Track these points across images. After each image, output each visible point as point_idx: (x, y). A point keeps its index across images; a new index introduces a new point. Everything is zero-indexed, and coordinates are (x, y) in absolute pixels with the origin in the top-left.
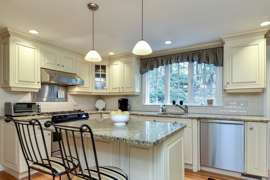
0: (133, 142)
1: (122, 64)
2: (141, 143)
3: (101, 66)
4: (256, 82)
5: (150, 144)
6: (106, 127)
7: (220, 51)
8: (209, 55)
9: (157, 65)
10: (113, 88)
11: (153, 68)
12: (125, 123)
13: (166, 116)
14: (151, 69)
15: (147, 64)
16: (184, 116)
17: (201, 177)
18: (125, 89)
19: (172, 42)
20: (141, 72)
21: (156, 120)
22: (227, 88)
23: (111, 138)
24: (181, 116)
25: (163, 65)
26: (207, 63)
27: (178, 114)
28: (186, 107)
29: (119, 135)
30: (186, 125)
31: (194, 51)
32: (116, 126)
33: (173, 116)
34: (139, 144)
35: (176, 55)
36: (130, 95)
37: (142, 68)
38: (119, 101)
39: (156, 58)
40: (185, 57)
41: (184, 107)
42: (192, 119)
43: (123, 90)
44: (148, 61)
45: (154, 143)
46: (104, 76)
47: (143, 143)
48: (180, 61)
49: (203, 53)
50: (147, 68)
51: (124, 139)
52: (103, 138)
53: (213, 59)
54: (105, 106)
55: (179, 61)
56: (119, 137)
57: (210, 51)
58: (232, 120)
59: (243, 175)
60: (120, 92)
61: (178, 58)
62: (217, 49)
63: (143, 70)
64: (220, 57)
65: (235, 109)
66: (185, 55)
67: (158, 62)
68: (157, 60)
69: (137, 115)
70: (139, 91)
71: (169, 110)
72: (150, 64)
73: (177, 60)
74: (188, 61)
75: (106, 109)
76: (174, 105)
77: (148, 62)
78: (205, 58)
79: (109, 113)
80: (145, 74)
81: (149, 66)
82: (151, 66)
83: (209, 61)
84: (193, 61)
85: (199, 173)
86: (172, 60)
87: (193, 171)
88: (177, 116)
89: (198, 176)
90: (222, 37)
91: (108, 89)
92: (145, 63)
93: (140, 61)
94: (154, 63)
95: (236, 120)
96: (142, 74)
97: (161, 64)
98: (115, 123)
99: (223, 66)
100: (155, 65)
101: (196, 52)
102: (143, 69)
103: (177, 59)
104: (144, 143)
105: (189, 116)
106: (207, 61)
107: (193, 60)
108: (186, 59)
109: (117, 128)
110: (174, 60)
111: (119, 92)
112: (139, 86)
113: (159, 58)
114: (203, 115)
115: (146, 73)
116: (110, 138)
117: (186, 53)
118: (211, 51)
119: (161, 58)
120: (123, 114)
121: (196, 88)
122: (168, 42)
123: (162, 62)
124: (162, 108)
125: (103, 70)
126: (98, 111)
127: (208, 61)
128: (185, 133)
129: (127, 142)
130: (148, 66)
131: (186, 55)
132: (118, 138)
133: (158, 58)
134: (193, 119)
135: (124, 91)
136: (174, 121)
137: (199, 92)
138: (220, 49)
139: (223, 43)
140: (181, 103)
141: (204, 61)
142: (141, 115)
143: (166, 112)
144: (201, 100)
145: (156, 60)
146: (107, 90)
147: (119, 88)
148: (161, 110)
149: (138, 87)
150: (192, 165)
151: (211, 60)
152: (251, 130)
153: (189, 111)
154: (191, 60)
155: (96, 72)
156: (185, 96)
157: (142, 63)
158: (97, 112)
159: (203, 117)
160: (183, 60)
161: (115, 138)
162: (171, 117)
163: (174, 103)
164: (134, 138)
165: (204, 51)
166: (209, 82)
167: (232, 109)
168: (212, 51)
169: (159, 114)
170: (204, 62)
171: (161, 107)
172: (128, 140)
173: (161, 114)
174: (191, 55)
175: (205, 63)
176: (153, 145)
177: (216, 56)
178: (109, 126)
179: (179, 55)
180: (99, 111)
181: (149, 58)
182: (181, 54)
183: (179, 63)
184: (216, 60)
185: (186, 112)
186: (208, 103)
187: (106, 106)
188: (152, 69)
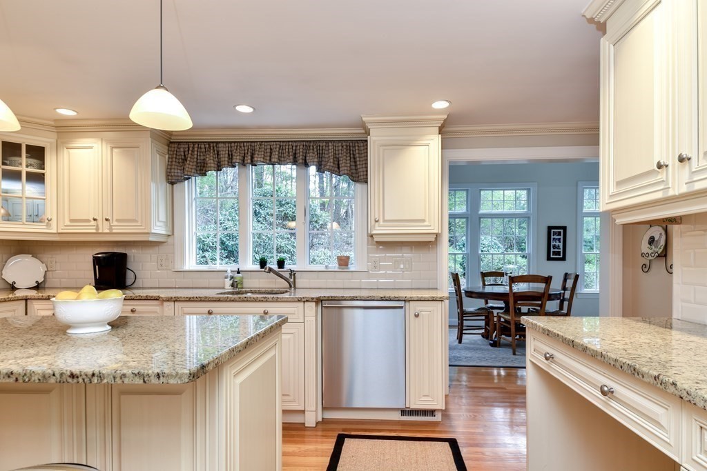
0: (126, 381)
1: (106, 149)
2: (152, 378)
3: (27, 146)
4: (424, 221)
5: (180, 378)
6: (33, 345)
7: (362, 148)
8: (340, 155)
9: (216, 163)
10: (72, 221)
11: (206, 171)
12: (109, 324)
13: (240, 298)
14: (198, 172)
15: (189, 159)
16: (286, 296)
17: (323, 436)
18: (115, 223)
19: (254, 109)
20: (170, 178)
21: (214, 310)
22: (374, 232)
23: (47, 376)
24: (279, 296)
25: (234, 166)
26: (337, 173)
27: (273, 291)
28: (292, 273)
29: (77, 363)
30: (287, 318)
31: (308, 141)
32: (74, 336)
33: (259, 296)
34: (144, 382)
35: (266, 144)
36: (134, 242)
37: (173, 167)
38: (97, 261)
39: (215, 145)
40: (289, 152)
41: (287, 275)
42: (304, 302)
43: (111, 226)
44: (191, 149)
45: (190, 374)
46: (37, 178)
47: (159, 377)
48: (276, 160)
49: (327, 148)
50: (187, 169)
51: (93, 375)
52: (17, 380)
53: (349, 165)
54: (45, 277)
55: (273, 160)
56: (76, 370)
57: (343, 147)
58: (383, 300)
59: (404, 412)
60: (100, 231)
61: (271, 153)
62: (356, 144)
63: (176, 174)
64: (361, 163)
65: (390, 276)
66: (287, 147)
67: (218, 155)
68: (218, 152)
69: (157, 299)
70: (164, 232)
71: (250, 283)
72: (195, 160)
73: (268, 158)
74: (295, 162)
75: (46, 286)
76: (263, 270)
77: (190, 152)
78: (332, 160)
79: (48, 298)
80: (182, 184)
81: (195, 163)
82: (199, 165)
83: (341, 169)
84: (306, 165)
85: (320, 427)
86: (256, 155)
87: (306, 425)
88: (270, 295)
89: (316, 435)
90: (364, 119)
91: (54, 223)
92: (183, 154)
93: (167, 147)
94: (208, 156)
95: (391, 300)
96: (172, 183)
97: (226, 163)
98: (69, 327)
99: (367, 182)
100: (211, 161)
101: (312, 144)
102: (176, 171)
103: (268, 154)
104: (161, 378)
105: (300, 294)
106: (336, 169)
107: (305, 161)
108: (291, 157)
109: (74, 342)
110: (262, 156)
111: (94, 231)
112: (162, 217)
113: (222, 145)
114: (329, 290)
115: (186, 181)
116: (45, 377)
117: (290, 143)
118: (345, 147)
119: (227, 145)
120: (98, 298)
121: (318, 230)
122: (244, 109)
123: (230, 157)
124: (232, 278)
125: (32, 161)
126: (16, 292)
127: (339, 168)
128: (284, 337)
129: (105, 381)
130: (191, 163)
131: (290, 147)
132: (74, 373)
133: (220, 145)
134: (307, 301)
135: (114, 231)
136: (261, 310)
137: (324, 240)
138: (362, 144)
139: (368, 133)
140: (281, 264)
141: (331, 168)
142: (169, 300)
143: (243, 288)
144: (330, 257)
145: (214, 151)
146: (48, 225)
147: (95, 220)
148: (228, 282)
149: (160, 219)
150: (303, 412)
151: (344, 168)
152: (417, 319)
153: (300, 282)
154: (301, 161)
155: (4, 164)
156: (294, 247)
157: (172, 153)
158: (11, 296)
159: (328, 297)
160: (283, 159)
161: (62, 374)
162: (255, 300)
163: (263, 263)
164: (129, 368)
165: (330, 144)
166: (346, 216)
167: (384, 276)
168: (347, 146)
169: (224, 293)
170: (329, 170)
171: (230, 274)
172: (109, 375)
173: (229, 293)
174: (301, 150)
175: (332, 172)
176: (187, 380)
177: (354, 158)
178: (48, 340)
179: (274, 146)
180: (18, 294)
181: (193, 142)
182: (278, 143)
183: (273, 164)
184: (354, 168)
185: (292, 285)
186: (340, 265)
187: (47, 277)
188: (204, 172)
